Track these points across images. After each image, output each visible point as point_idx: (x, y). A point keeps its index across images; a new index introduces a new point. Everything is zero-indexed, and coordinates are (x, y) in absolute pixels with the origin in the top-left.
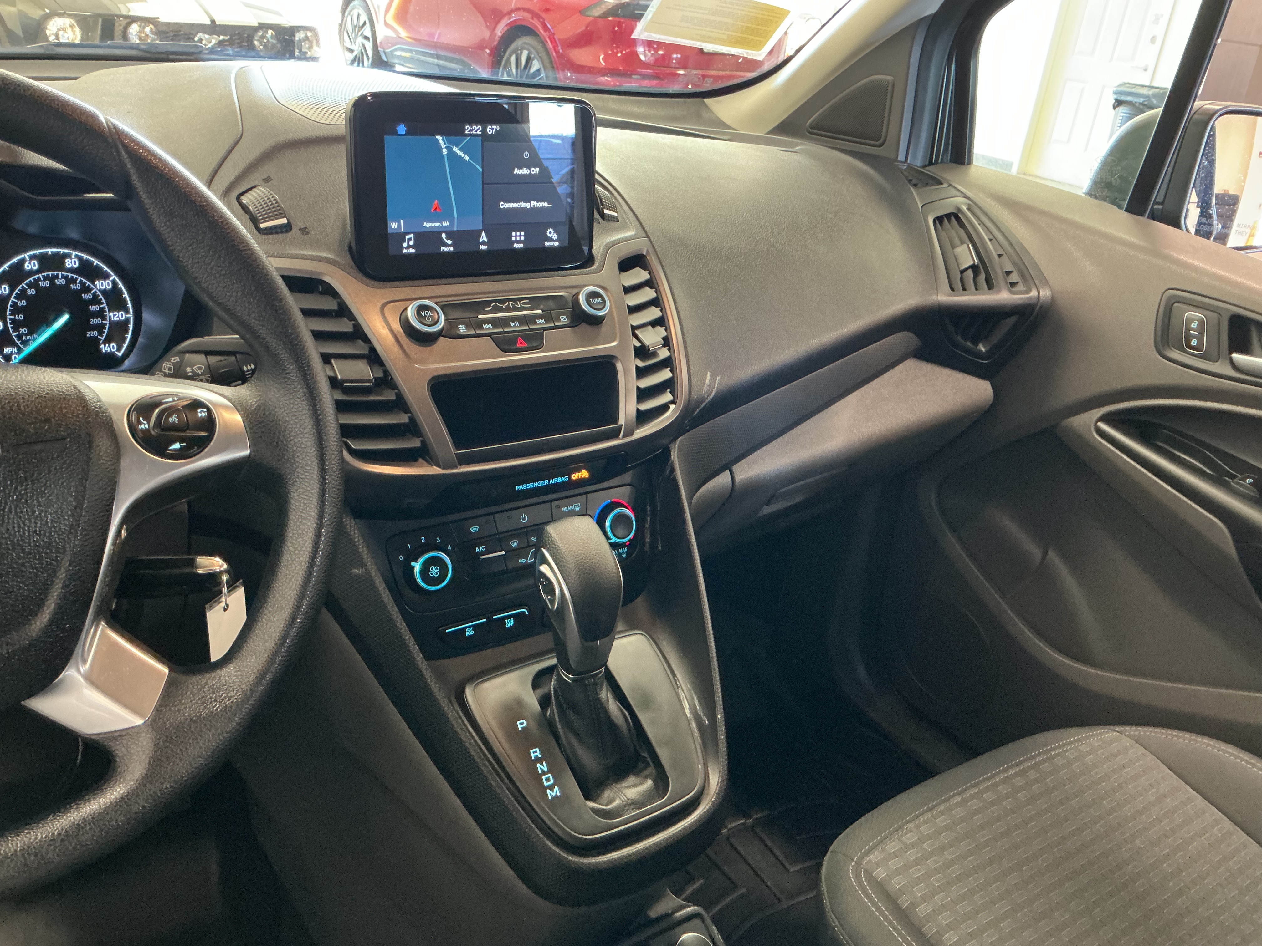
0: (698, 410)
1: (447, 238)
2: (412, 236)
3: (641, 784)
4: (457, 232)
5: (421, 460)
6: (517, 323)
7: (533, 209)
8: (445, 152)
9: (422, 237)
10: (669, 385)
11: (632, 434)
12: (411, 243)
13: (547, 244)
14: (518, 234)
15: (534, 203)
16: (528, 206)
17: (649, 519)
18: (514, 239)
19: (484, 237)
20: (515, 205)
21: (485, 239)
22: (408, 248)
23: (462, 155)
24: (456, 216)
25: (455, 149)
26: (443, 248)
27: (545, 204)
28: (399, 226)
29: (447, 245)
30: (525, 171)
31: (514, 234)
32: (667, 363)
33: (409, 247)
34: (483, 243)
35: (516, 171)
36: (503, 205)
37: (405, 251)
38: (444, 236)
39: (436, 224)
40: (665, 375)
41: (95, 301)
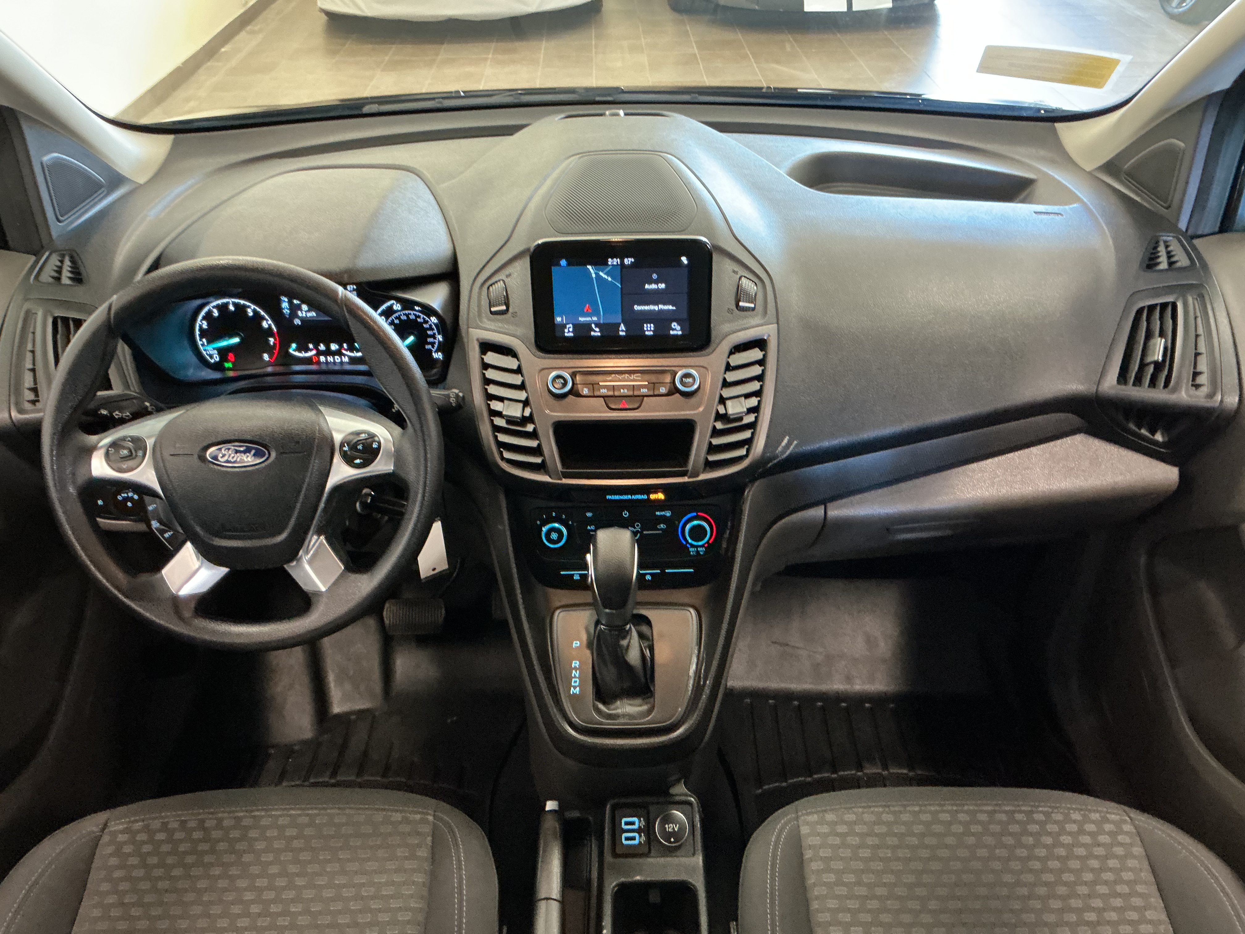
0: (770, 464)
1: (596, 327)
2: (571, 325)
3: (641, 705)
4: (604, 324)
5: (542, 470)
6: (626, 391)
7: (661, 311)
8: (594, 276)
9: (577, 327)
10: (748, 442)
11: (698, 476)
12: (571, 330)
13: (672, 332)
14: (649, 325)
15: (661, 307)
16: (656, 308)
17: (728, 532)
18: (645, 329)
19: (622, 327)
20: (646, 308)
21: (624, 329)
22: (569, 333)
23: (606, 277)
24: (602, 313)
25: (601, 274)
26: (593, 333)
27: (670, 307)
28: (562, 320)
29: (595, 331)
30: (653, 286)
31: (645, 325)
32: (752, 426)
33: (569, 331)
34: (622, 331)
35: (647, 286)
36: (636, 307)
37: (566, 334)
38: (593, 326)
39: (588, 319)
40: (747, 434)
41: (431, 328)
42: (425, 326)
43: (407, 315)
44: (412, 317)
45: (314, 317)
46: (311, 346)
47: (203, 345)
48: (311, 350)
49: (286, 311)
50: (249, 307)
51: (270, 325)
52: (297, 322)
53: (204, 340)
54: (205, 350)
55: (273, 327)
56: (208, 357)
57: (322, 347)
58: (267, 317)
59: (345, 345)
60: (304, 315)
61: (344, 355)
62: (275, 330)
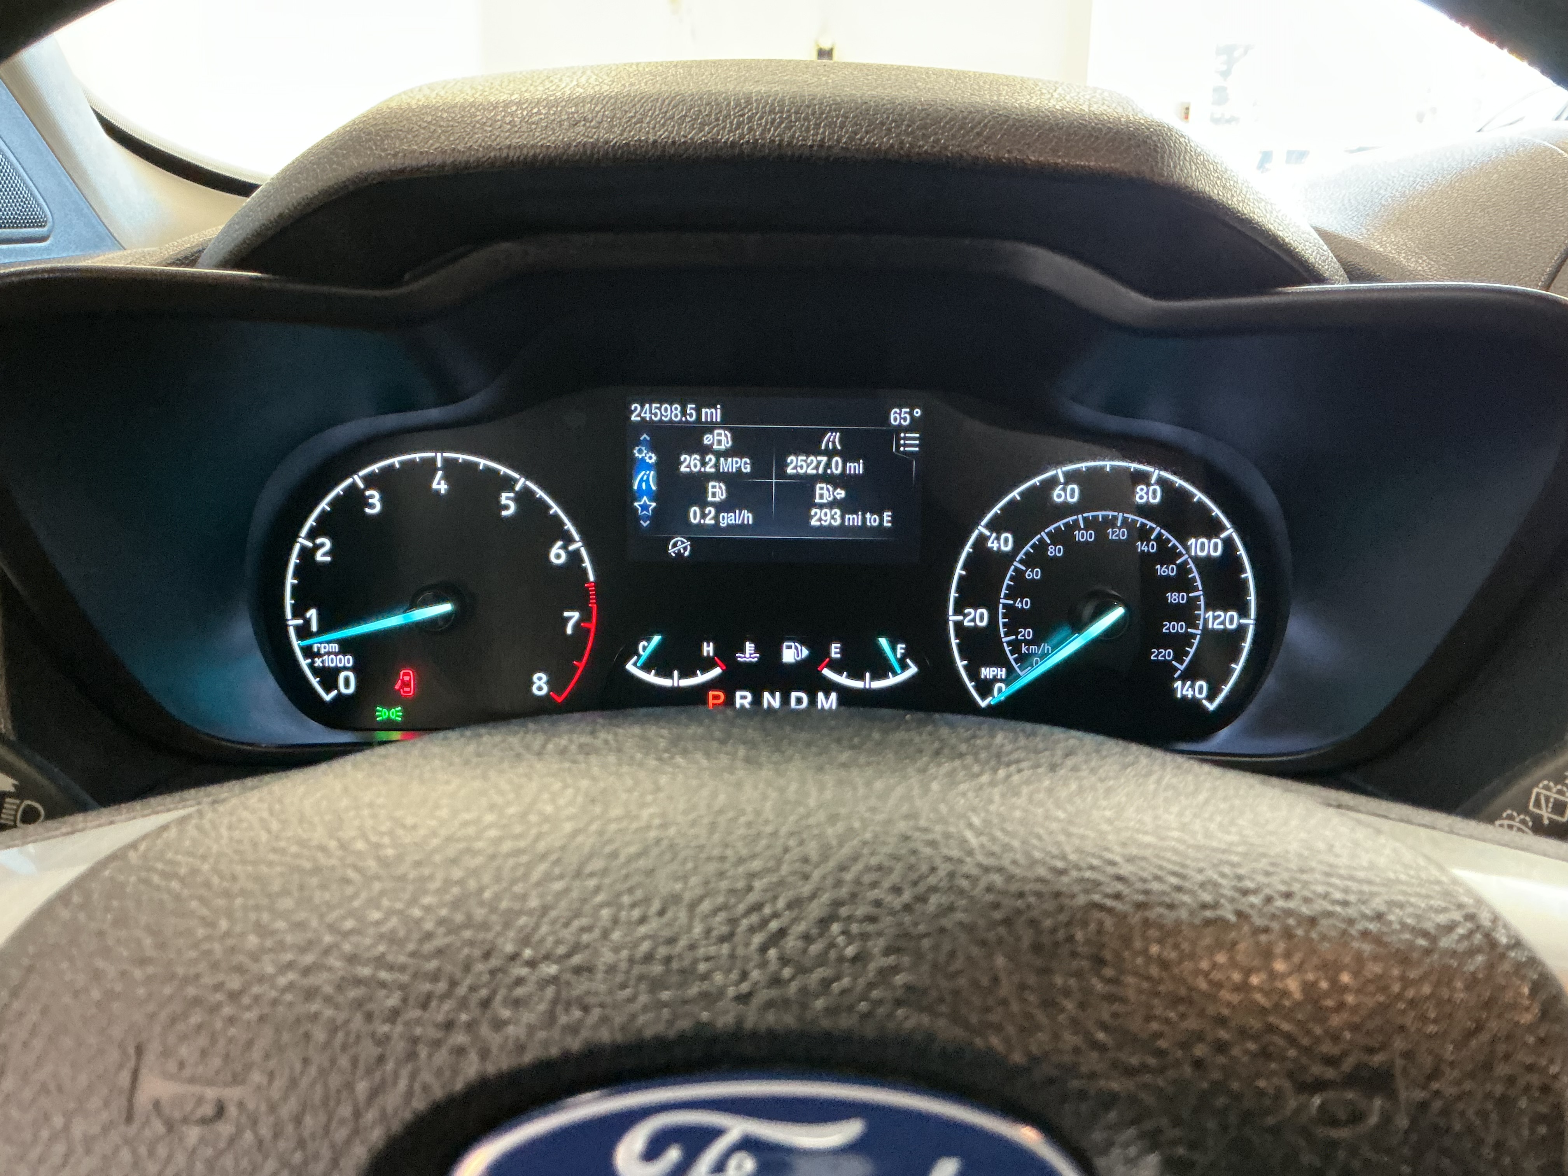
41: (1182, 582)
42: (1162, 570)
43: (1100, 527)
44: (1117, 534)
45: (742, 527)
46: (708, 649)
47: (304, 632)
48: (707, 665)
49: (645, 505)
50: (508, 484)
51: (575, 557)
52: (679, 546)
53: (312, 614)
54: (308, 652)
55: (587, 564)
56: (314, 682)
57: (749, 653)
58: (569, 526)
59: (835, 650)
60: (709, 521)
61: (829, 687)
62: (591, 578)
